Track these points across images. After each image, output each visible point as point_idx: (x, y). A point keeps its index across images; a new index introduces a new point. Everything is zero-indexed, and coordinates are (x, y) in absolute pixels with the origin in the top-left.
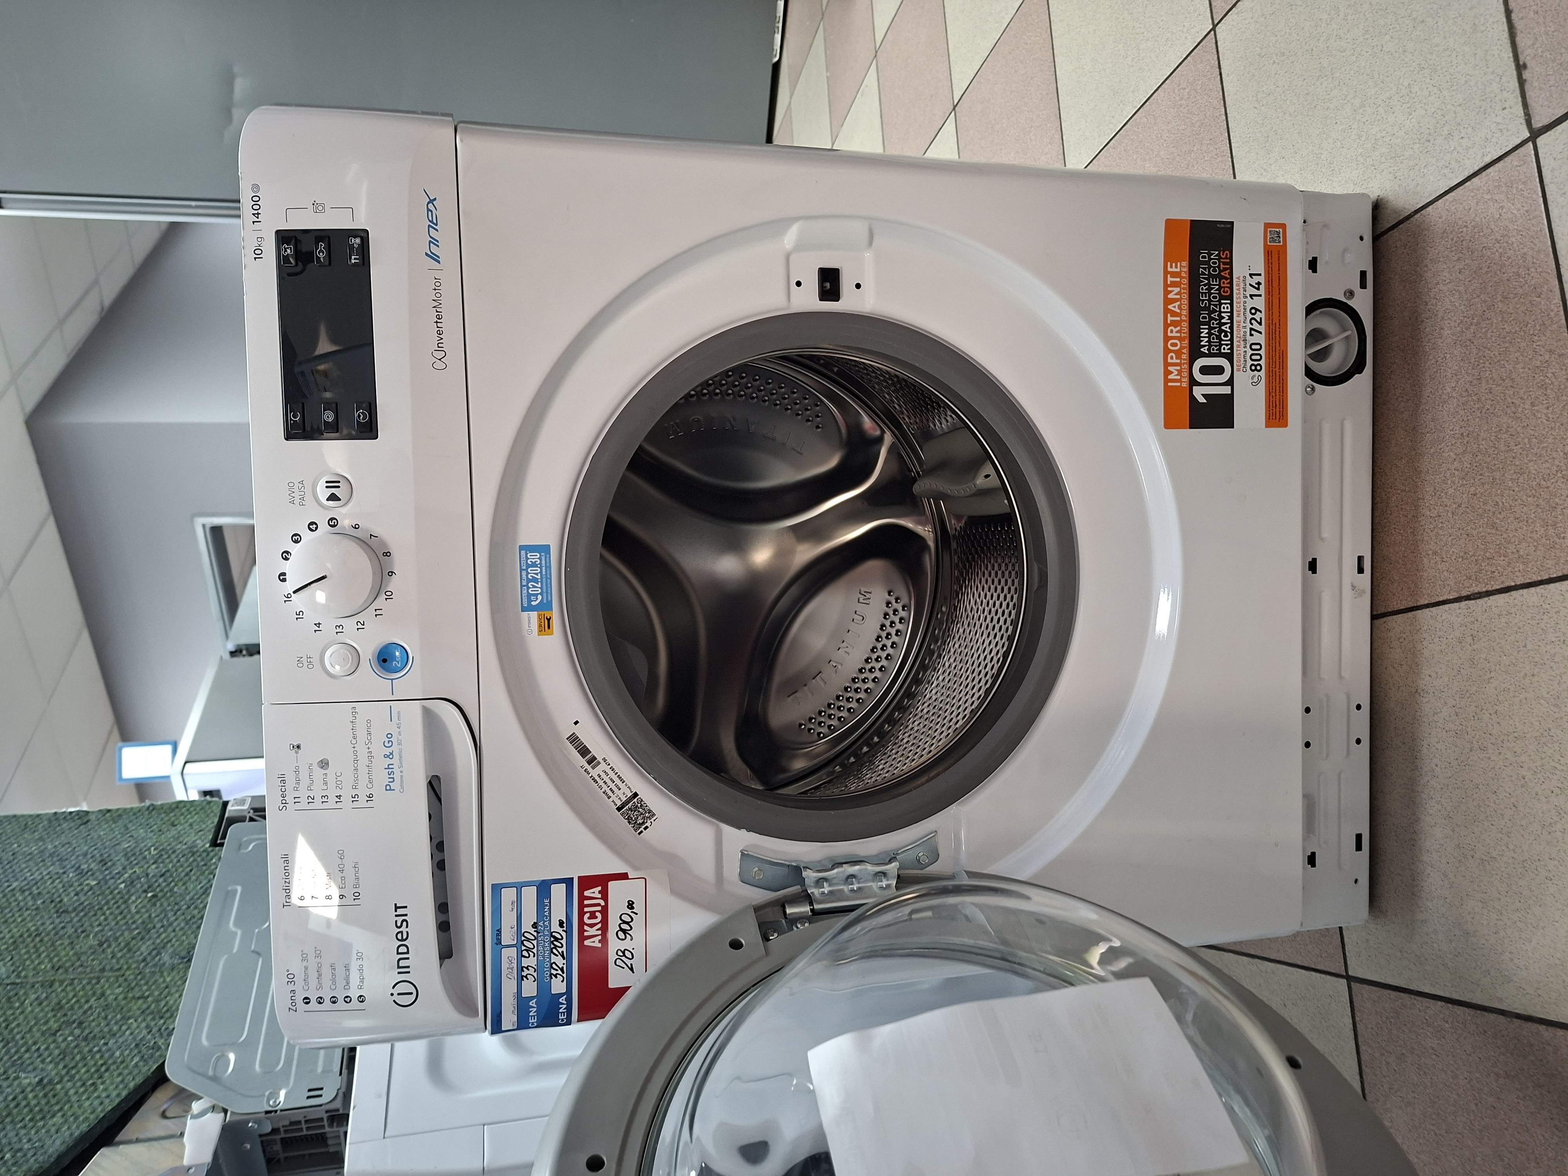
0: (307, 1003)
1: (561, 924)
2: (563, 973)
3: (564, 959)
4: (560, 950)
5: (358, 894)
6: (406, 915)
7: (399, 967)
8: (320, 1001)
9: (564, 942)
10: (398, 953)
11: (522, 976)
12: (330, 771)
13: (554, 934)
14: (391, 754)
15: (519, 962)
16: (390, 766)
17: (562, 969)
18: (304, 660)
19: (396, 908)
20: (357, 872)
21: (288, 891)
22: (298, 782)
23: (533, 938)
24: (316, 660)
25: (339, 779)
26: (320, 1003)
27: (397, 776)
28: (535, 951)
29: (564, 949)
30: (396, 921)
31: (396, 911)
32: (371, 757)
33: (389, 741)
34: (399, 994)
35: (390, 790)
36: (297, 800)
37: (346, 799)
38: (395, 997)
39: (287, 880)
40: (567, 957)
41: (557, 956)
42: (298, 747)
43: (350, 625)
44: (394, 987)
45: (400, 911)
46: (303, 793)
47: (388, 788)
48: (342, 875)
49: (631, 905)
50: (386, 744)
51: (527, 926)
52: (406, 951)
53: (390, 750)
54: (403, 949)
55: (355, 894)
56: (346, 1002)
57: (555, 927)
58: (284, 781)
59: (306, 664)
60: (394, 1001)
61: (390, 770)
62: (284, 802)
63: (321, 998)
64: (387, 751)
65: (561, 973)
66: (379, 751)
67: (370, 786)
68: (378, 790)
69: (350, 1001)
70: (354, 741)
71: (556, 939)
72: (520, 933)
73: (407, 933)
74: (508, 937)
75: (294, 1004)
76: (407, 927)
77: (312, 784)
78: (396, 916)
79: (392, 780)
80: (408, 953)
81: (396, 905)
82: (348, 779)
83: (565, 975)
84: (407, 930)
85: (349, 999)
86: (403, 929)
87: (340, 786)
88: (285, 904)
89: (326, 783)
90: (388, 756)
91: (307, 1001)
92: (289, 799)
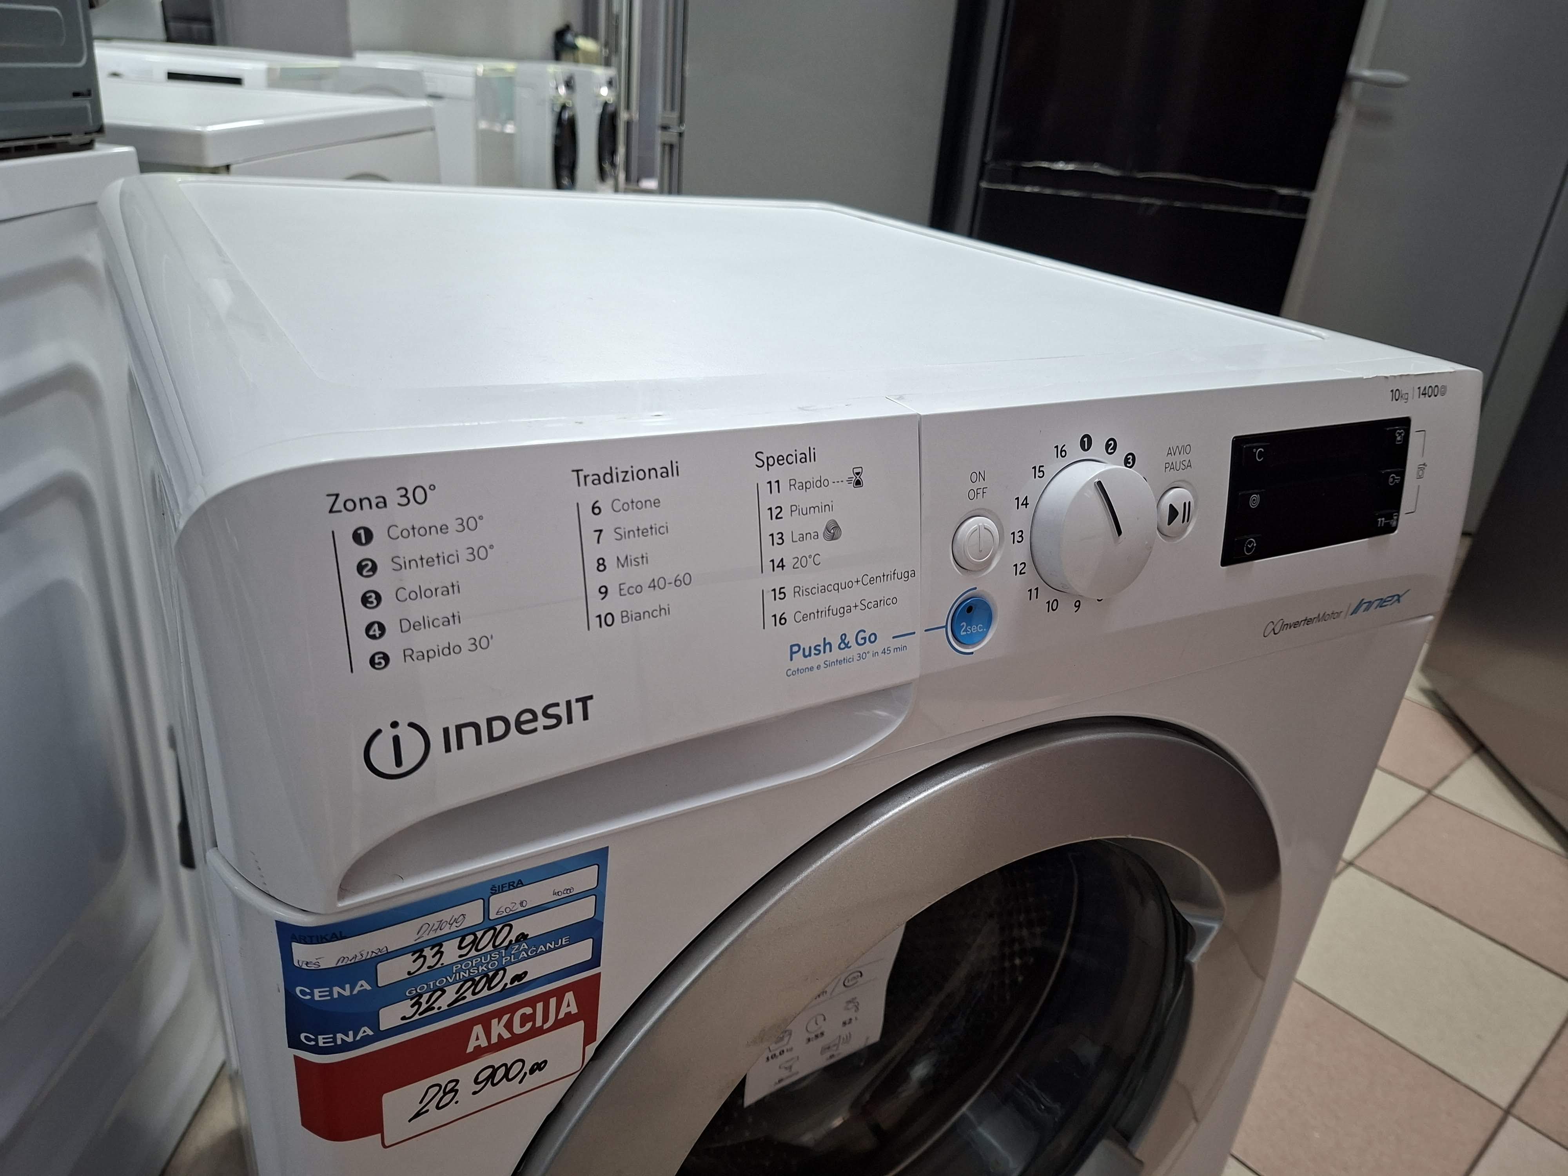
0: (356, 537)
1: (518, 978)
2: (420, 1014)
3: (449, 1006)
4: (468, 994)
5: (609, 622)
6: (570, 721)
7: (459, 728)
8: (366, 568)
9: (486, 993)
10: (490, 721)
11: (422, 950)
12: (822, 546)
13: (501, 972)
14: (847, 646)
15: (450, 937)
16: (828, 647)
17: (430, 1008)
18: (981, 484)
19: (584, 700)
20: (651, 615)
21: (608, 478)
22: (804, 486)
23: (497, 944)
24: (979, 502)
25: (810, 560)
26: (360, 568)
27: (813, 660)
28: (473, 953)
29: (469, 997)
30: (557, 705)
31: (578, 700)
32: (844, 611)
33: (864, 638)
34: (396, 740)
35: (792, 653)
36: (775, 486)
37: (779, 579)
38: (388, 734)
39: (629, 477)
40: (453, 1009)
41: (457, 993)
42: (858, 483)
43: (1020, 553)
44: (411, 725)
45: (577, 708)
46: (786, 498)
47: (794, 649)
48: (645, 587)
49: (538, 1067)
50: (861, 635)
51: (520, 926)
52: (495, 735)
53: (852, 643)
54: (498, 728)
55: (609, 618)
56: (369, 628)
57: (512, 971)
58: (805, 459)
59: (975, 487)
60: (379, 732)
61: (821, 648)
62: (771, 461)
63: (374, 568)
64: (850, 638)
65: (421, 1010)
66: (850, 625)
67: (799, 617)
68: (792, 632)
69: (373, 637)
70: (866, 580)
71: (490, 980)
72: (507, 921)
73: (535, 730)
74: (501, 903)
75: (350, 505)
76: (545, 728)
77: (801, 512)
78: (569, 703)
79: (807, 653)
80: (492, 739)
81: (591, 697)
82: (808, 578)
83: (417, 1017)
84: (540, 729)
85: (377, 633)
86: (542, 721)
87: (798, 565)
88: (581, 474)
89: (802, 538)
90: (843, 641)
91: (363, 536)
92: (777, 472)
